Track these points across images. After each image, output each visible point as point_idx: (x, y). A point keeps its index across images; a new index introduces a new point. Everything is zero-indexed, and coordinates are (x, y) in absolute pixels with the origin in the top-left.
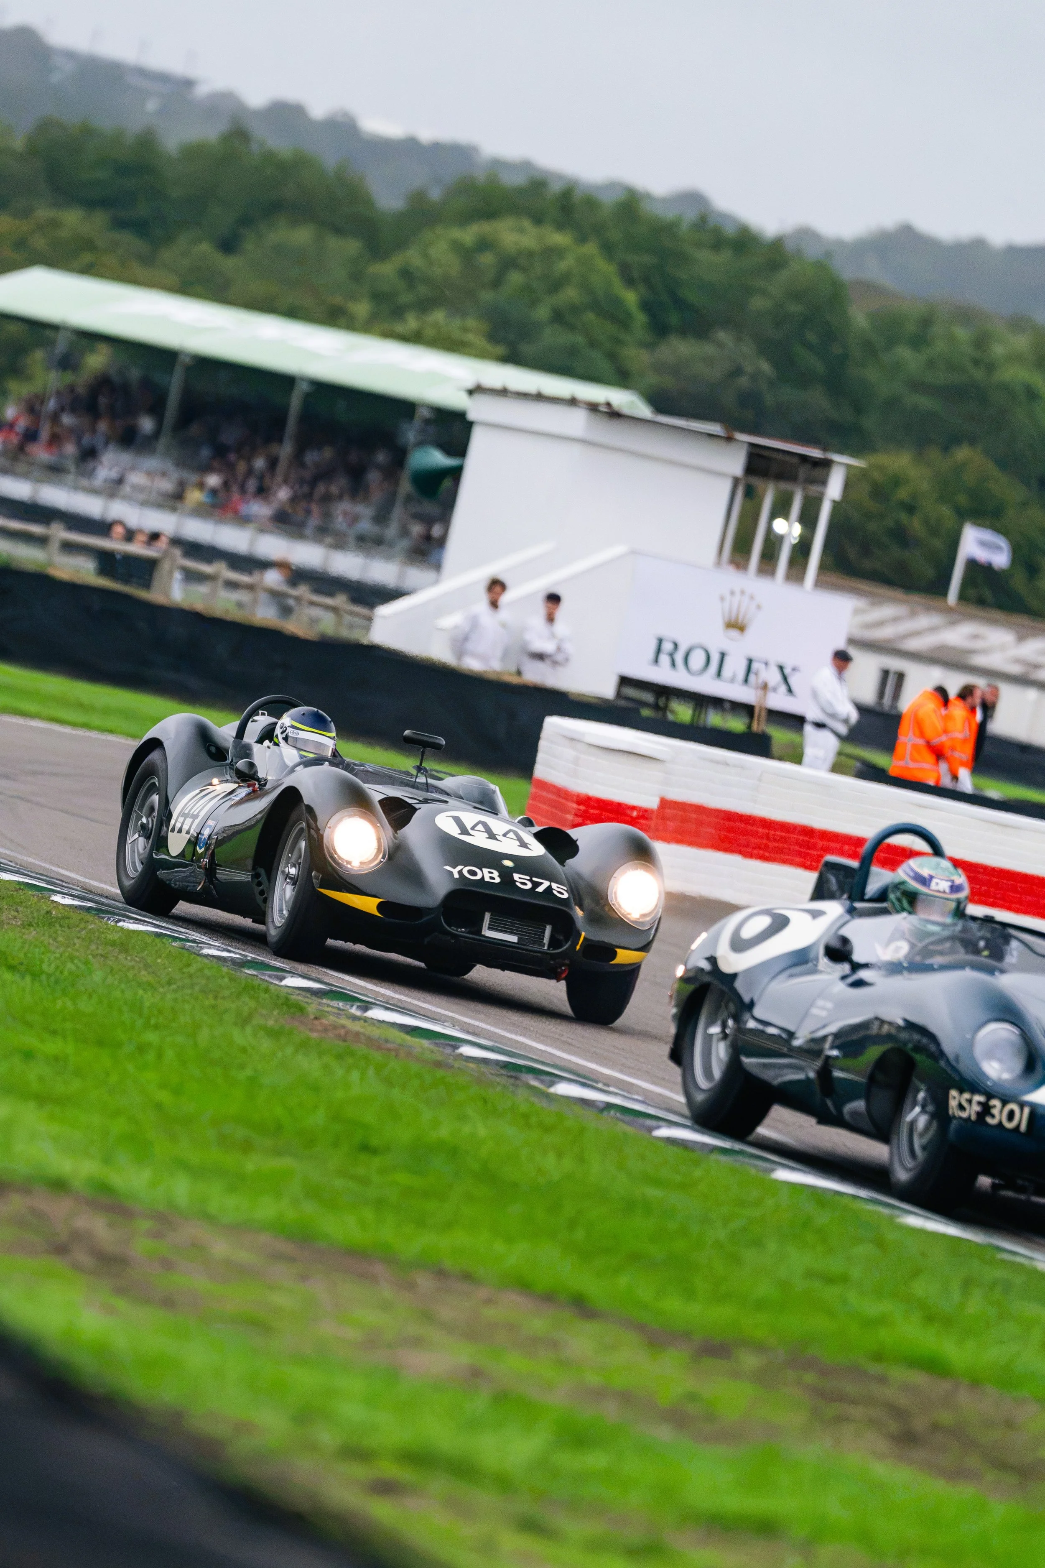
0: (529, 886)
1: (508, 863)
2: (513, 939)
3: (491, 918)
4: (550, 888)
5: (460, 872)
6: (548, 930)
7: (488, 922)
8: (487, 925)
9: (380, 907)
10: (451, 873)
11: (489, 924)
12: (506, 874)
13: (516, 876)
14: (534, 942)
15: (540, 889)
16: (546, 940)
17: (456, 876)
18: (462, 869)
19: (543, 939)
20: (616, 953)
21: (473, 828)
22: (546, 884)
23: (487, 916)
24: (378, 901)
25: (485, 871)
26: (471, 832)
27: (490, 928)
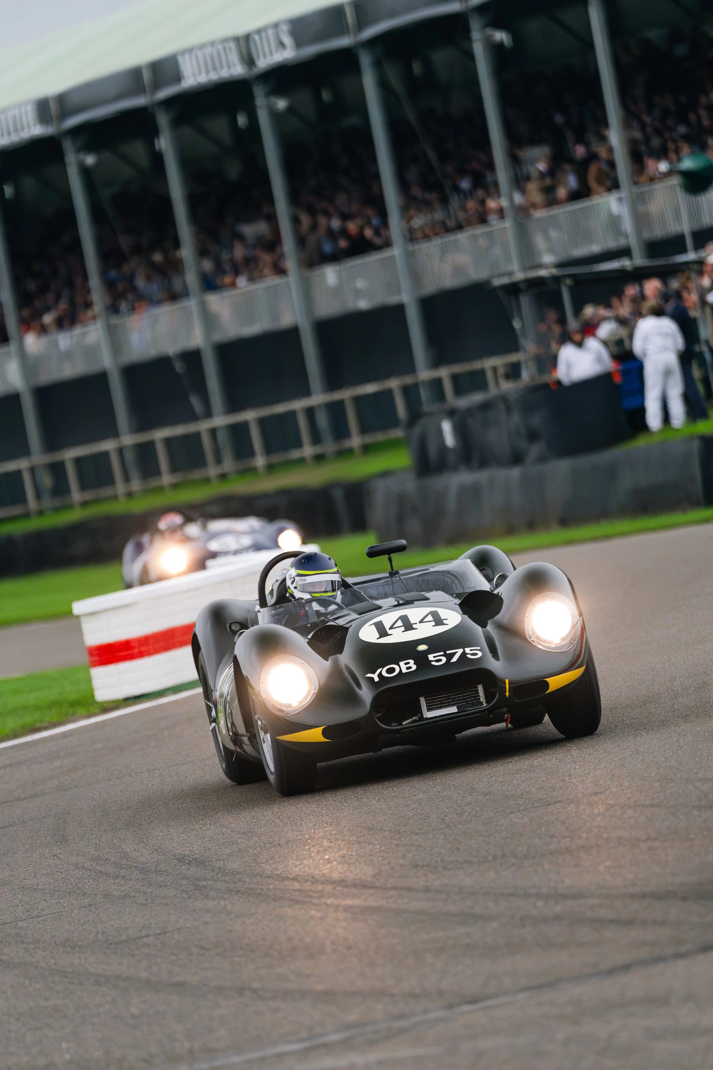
0: (444, 660)
1: (422, 648)
2: (454, 709)
3: (426, 701)
4: (464, 654)
5: (380, 675)
6: (480, 688)
7: (425, 705)
8: (426, 708)
9: (325, 733)
10: (373, 678)
11: (427, 706)
12: (421, 659)
13: (431, 657)
14: (473, 705)
15: (455, 659)
16: (482, 699)
17: (377, 679)
18: (381, 671)
19: (479, 699)
20: (547, 683)
21: (391, 628)
22: (460, 651)
23: (422, 701)
24: (321, 729)
25: (402, 664)
26: (389, 632)
27: (429, 710)
